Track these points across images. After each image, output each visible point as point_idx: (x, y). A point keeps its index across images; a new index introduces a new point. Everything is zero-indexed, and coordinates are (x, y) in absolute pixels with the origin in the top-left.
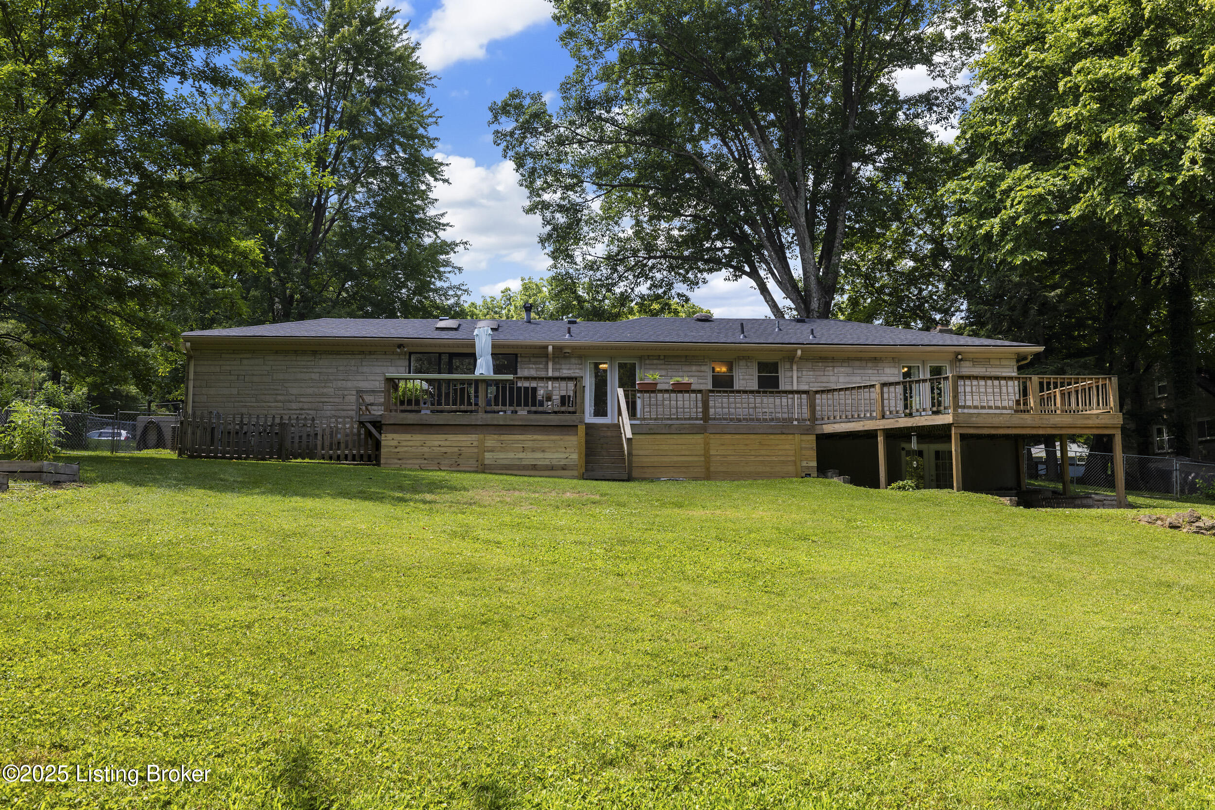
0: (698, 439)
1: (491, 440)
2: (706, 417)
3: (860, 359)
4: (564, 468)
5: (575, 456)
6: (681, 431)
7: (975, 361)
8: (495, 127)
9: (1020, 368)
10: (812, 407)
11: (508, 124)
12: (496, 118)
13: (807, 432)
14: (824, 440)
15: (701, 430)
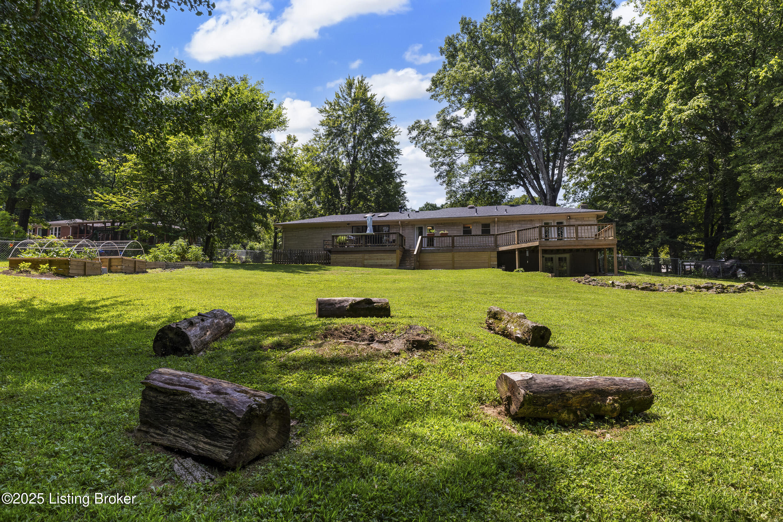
0: (450, 254)
1: (367, 256)
2: (453, 246)
3: (524, 221)
4: (391, 265)
5: (395, 261)
6: (443, 251)
7: (576, 219)
8: (410, 136)
9: (599, 221)
10: (496, 241)
11: (415, 133)
12: (410, 132)
13: (493, 250)
14: (500, 254)
15: (451, 251)
